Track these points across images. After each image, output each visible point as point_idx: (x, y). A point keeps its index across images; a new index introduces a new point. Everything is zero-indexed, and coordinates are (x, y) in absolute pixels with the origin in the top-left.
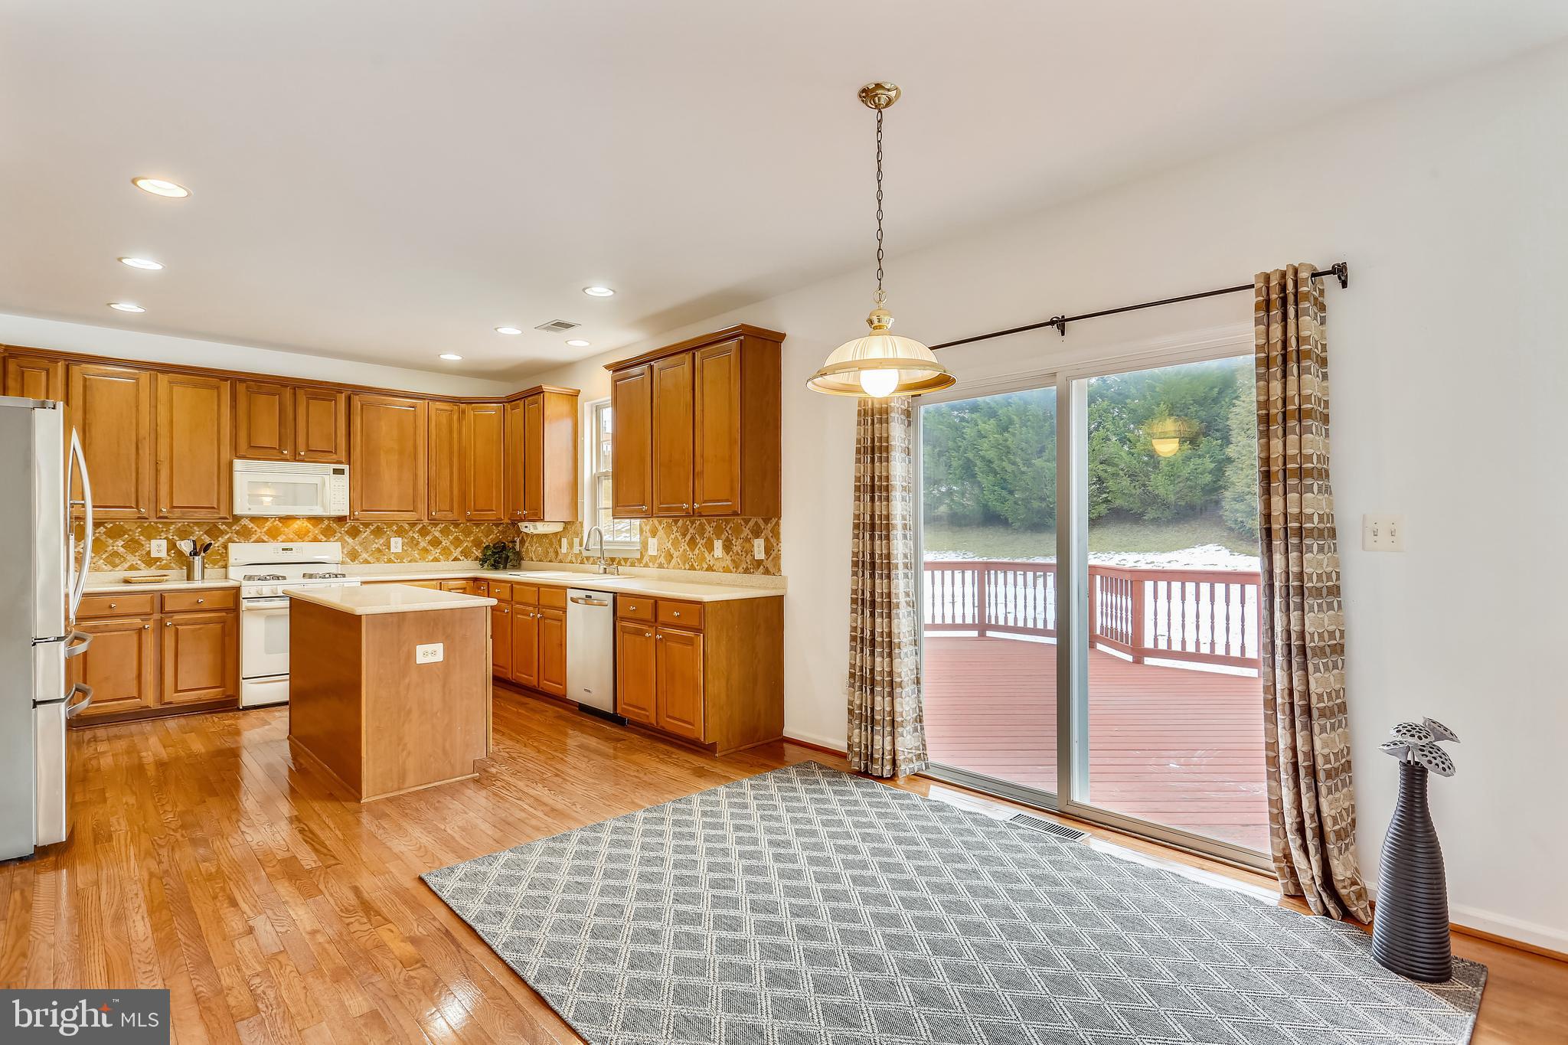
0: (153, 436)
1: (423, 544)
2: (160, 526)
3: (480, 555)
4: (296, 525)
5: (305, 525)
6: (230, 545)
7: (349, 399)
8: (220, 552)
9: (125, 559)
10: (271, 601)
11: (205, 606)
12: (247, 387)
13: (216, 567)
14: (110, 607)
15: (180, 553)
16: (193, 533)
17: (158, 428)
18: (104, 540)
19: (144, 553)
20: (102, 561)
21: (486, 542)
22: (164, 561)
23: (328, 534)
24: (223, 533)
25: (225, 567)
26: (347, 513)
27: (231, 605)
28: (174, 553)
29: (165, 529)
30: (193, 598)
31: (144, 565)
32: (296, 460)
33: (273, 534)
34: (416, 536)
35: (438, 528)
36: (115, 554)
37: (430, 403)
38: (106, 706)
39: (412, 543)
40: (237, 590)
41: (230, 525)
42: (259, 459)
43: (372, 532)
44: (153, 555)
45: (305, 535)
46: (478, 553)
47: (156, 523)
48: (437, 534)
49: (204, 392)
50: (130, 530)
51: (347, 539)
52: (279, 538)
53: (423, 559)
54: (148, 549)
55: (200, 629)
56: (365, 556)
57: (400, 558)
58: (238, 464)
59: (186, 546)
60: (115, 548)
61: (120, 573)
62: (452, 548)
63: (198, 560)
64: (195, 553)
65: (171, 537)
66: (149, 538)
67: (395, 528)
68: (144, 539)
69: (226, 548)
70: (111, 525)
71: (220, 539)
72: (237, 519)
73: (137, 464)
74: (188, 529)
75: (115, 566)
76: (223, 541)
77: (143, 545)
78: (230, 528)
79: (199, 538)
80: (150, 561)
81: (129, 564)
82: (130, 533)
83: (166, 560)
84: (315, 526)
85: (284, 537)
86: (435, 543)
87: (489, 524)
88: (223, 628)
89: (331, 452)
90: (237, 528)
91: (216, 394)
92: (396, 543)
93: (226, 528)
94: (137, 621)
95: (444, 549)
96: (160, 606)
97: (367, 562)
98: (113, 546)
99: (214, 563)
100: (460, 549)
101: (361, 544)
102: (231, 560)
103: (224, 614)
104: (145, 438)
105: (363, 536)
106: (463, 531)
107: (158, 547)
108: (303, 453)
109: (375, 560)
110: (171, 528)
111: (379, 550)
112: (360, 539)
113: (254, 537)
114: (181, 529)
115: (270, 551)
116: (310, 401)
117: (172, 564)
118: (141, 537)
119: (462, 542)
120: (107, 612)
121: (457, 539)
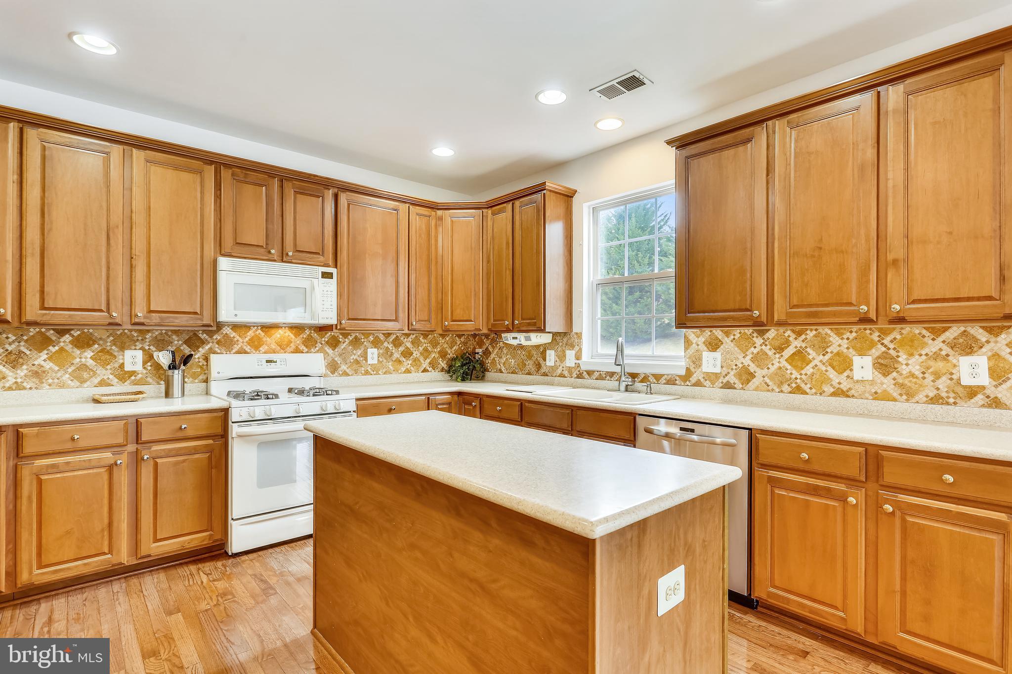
0: (127, 224)
1: (397, 355)
2: (135, 335)
3: (445, 366)
4: (279, 334)
5: (287, 334)
6: (213, 357)
7: (336, 197)
8: (201, 364)
9: (95, 373)
10: (262, 424)
11: (190, 433)
12: (233, 175)
13: (196, 381)
14: (73, 439)
15: (158, 366)
16: (172, 343)
17: (134, 215)
18: (70, 351)
19: (117, 365)
20: (67, 376)
21: (451, 353)
22: (140, 376)
23: (309, 343)
24: (203, 342)
25: (206, 381)
26: (334, 321)
27: (219, 431)
28: (151, 366)
29: (140, 338)
30: (175, 423)
31: (116, 380)
32: (282, 261)
33: (256, 344)
34: (390, 346)
35: (410, 339)
36: (84, 367)
37: (411, 207)
38: (68, 569)
39: (388, 354)
40: (226, 411)
41: (211, 334)
42: (245, 258)
43: (351, 343)
44: (126, 369)
45: (288, 345)
46: (443, 364)
47: (131, 331)
48: (409, 345)
49: (186, 176)
50: (101, 339)
51: (328, 350)
52: (261, 349)
53: (396, 370)
54: (121, 361)
55: (184, 461)
56: (344, 367)
57: (376, 370)
58: (224, 263)
59: (164, 358)
60: (83, 360)
61: (90, 390)
62: (422, 359)
63: (177, 375)
64: (173, 367)
65: (147, 348)
66: (122, 348)
67: (371, 338)
68: (116, 349)
69: (207, 359)
70: (79, 333)
71: (200, 349)
72: (220, 326)
73: (108, 258)
74: (167, 338)
75: (83, 381)
76: (203, 352)
77: (115, 357)
78: (211, 337)
79: (178, 349)
80: (124, 375)
81: (99, 379)
82: (101, 342)
83: (142, 374)
84: (296, 335)
85: (267, 347)
86: (407, 354)
87: (453, 335)
88: (210, 458)
89: (318, 254)
90: (219, 338)
91: (199, 180)
92: (372, 354)
93: (207, 337)
94: (107, 456)
95: (415, 360)
96: (135, 434)
97: (345, 374)
98: (80, 358)
99: (195, 376)
100: (428, 361)
101: (340, 355)
102: (214, 374)
103: (210, 442)
104: (117, 227)
105: (342, 347)
106: (431, 342)
107: (133, 359)
108: (290, 254)
109: (353, 372)
110: (147, 337)
111: (357, 362)
112: (340, 350)
113: (236, 348)
114: (159, 338)
115: (252, 363)
116: (298, 195)
117: (149, 379)
118: (114, 347)
119: (430, 353)
120: (69, 446)
121: (426, 350)
